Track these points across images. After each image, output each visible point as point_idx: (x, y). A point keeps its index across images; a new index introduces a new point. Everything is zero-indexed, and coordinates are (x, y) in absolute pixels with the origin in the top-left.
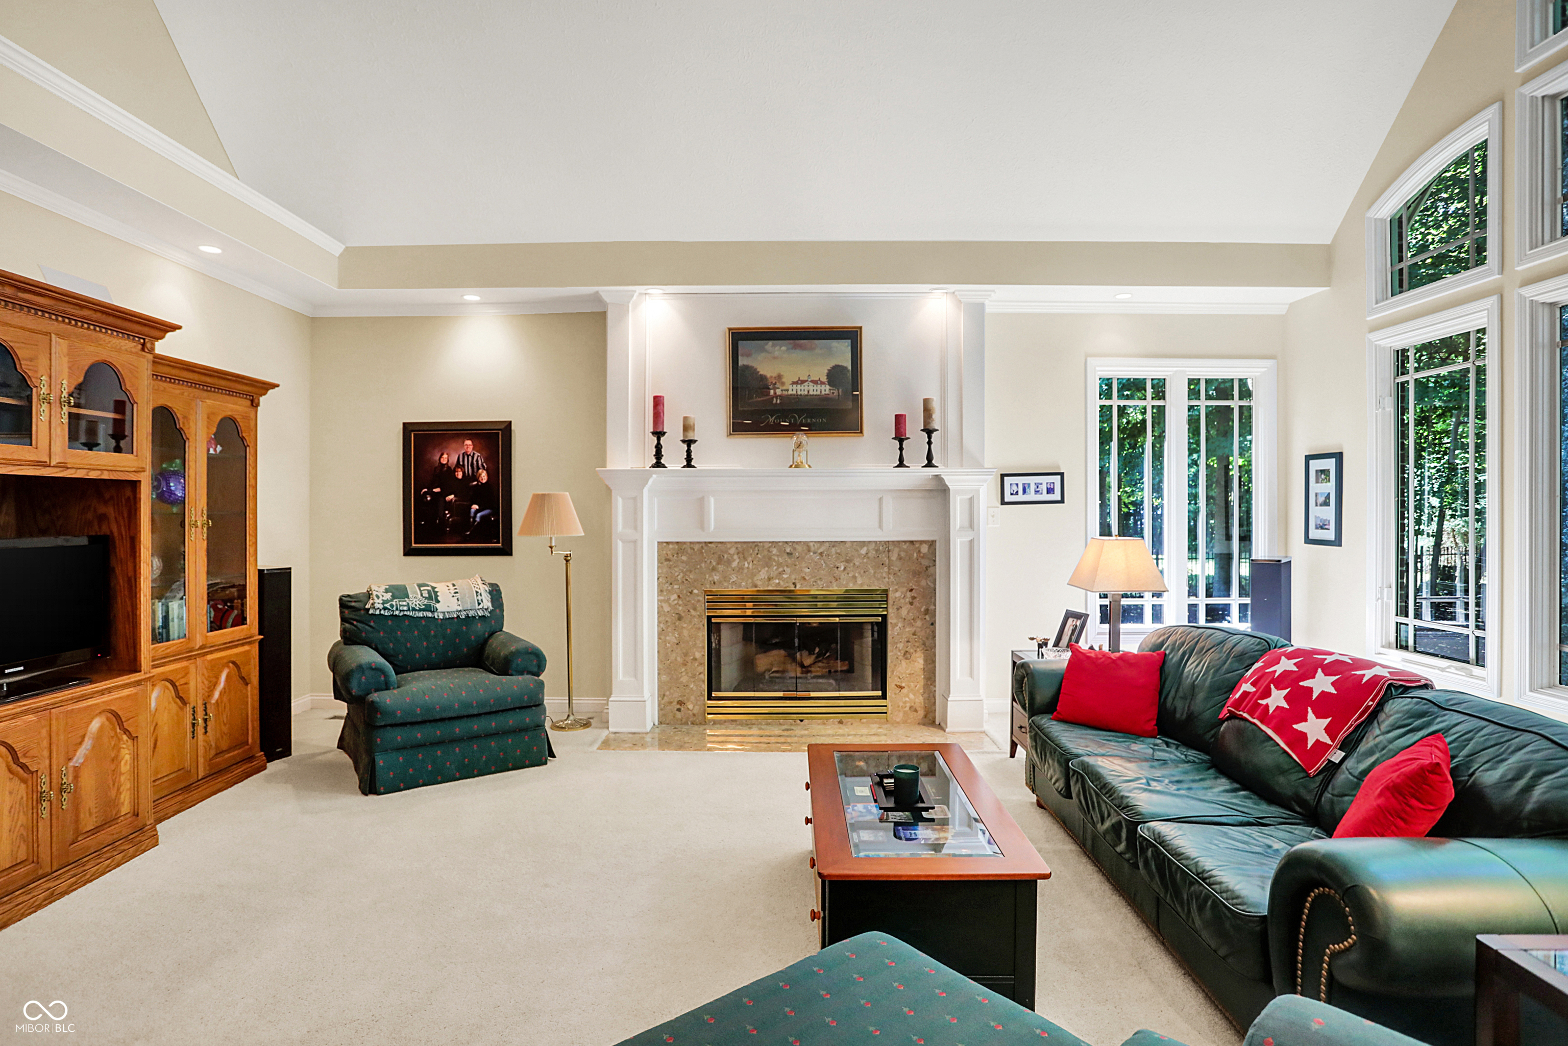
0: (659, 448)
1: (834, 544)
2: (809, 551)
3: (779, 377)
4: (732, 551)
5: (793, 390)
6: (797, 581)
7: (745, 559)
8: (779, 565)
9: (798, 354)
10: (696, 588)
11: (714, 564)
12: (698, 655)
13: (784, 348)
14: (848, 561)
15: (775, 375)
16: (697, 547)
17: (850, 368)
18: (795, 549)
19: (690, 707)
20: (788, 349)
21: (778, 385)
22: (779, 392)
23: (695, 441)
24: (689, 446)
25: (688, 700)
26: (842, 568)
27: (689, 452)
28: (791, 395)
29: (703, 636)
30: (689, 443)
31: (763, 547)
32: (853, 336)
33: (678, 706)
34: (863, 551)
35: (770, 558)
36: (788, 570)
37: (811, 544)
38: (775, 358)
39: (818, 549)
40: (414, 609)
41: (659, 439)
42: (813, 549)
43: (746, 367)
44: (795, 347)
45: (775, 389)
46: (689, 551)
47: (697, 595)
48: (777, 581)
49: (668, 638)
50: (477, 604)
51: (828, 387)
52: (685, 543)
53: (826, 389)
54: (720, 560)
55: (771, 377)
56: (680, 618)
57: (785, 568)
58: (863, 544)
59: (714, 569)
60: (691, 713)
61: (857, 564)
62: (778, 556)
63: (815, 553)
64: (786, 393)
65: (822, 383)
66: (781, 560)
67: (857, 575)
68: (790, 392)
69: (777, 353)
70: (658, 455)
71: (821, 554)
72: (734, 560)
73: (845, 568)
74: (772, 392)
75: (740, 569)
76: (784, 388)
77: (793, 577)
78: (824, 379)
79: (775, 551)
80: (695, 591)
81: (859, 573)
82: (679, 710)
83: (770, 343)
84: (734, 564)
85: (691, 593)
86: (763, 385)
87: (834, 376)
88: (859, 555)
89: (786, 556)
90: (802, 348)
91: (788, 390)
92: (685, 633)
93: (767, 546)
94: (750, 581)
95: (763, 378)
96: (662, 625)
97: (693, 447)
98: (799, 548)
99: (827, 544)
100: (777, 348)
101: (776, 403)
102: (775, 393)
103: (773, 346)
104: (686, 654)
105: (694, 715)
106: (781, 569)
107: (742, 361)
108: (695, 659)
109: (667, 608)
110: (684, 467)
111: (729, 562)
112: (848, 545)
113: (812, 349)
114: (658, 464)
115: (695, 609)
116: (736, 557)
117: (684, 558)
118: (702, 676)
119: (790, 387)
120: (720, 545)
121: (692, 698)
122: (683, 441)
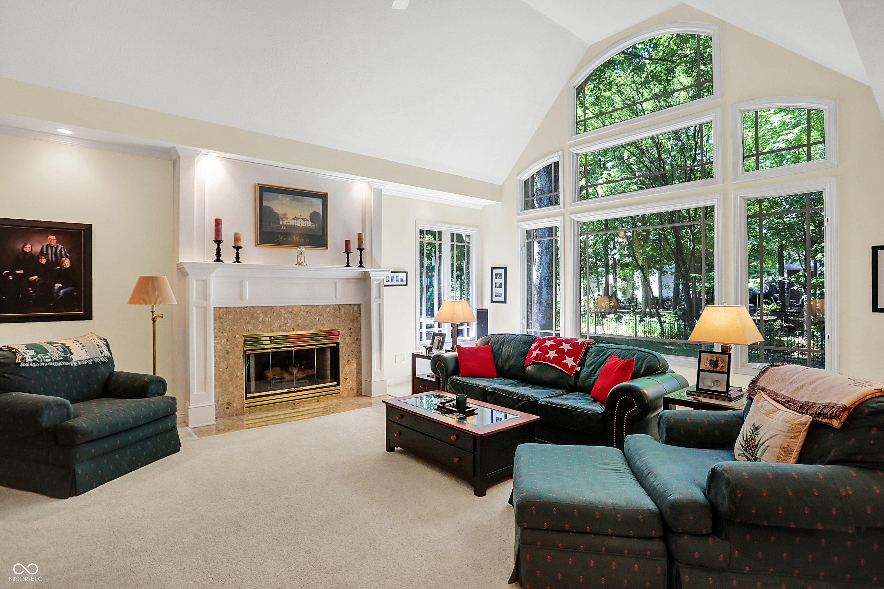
0: (218, 250)
1: (313, 306)
2: (301, 311)
3: (285, 215)
4: (259, 312)
5: (292, 223)
6: (295, 327)
7: (267, 316)
8: (285, 319)
9: (294, 203)
10: (237, 334)
11: (249, 319)
12: (239, 374)
13: (288, 199)
14: (320, 315)
15: (282, 213)
16: (238, 310)
17: (321, 214)
18: (293, 310)
19: (235, 405)
20: (290, 200)
21: (284, 219)
22: (285, 223)
23: (241, 248)
24: (238, 250)
25: (234, 401)
26: (318, 319)
27: (237, 254)
28: (291, 225)
29: (242, 362)
30: (238, 248)
31: (276, 309)
32: (323, 197)
33: (228, 406)
34: (328, 310)
35: (280, 315)
36: (290, 321)
37: (302, 307)
38: (282, 204)
39: (305, 309)
40: (56, 361)
41: (218, 245)
42: (303, 309)
43: (267, 207)
44: (294, 199)
45: (283, 221)
46: (233, 312)
47: (239, 338)
48: (284, 328)
49: (220, 365)
50: (100, 354)
51: (310, 223)
52: (231, 308)
53: (309, 224)
54: (252, 317)
55: (281, 214)
56: (228, 353)
57: (288, 320)
58: (328, 306)
59: (248, 323)
60: (235, 409)
61: (325, 317)
62: (284, 314)
63: (304, 312)
64: (288, 224)
65: (307, 220)
66: (286, 316)
67: (325, 322)
68: (291, 224)
69: (284, 201)
70: (218, 254)
71: (307, 312)
72: (260, 317)
73: (319, 320)
74: (281, 223)
75: (264, 322)
76: (288, 221)
77: (293, 325)
78: (308, 218)
79: (283, 311)
80: (237, 336)
81: (326, 322)
82: (228, 408)
83: (281, 195)
84: (260, 319)
85: (235, 337)
86: (276, 217)
87: (313, 216)
88: (326, 312)
89: (289, 314)
90: (298, 200)
91: (289, 222)
92: (231, 361)
93: (279, 308)
94: (270, 328)
95: (276, 214)
96: (216, 358)
97: (240, 251)
98: (296, 309)
99: (310, 307)
100: (284, 198)
101: (283, 229)
102: (283, 223)
103: (282, 197)
104: (232, 374)
105: (237, 410)
106: (286, 321)
107: (265, 204)
108: (238, 376)
109: (219, 347)
110: (235, 262)
111: (257, 318)
112: (320, 307)
113: (302, 201)
114: (218, 260)
115: (237, 347)
116: (261, 315)
117: (230, 317)
118: (242, 386)
119: (291, 221)
120: (252, 309)
121: (236, 400)
122: (234, 247)
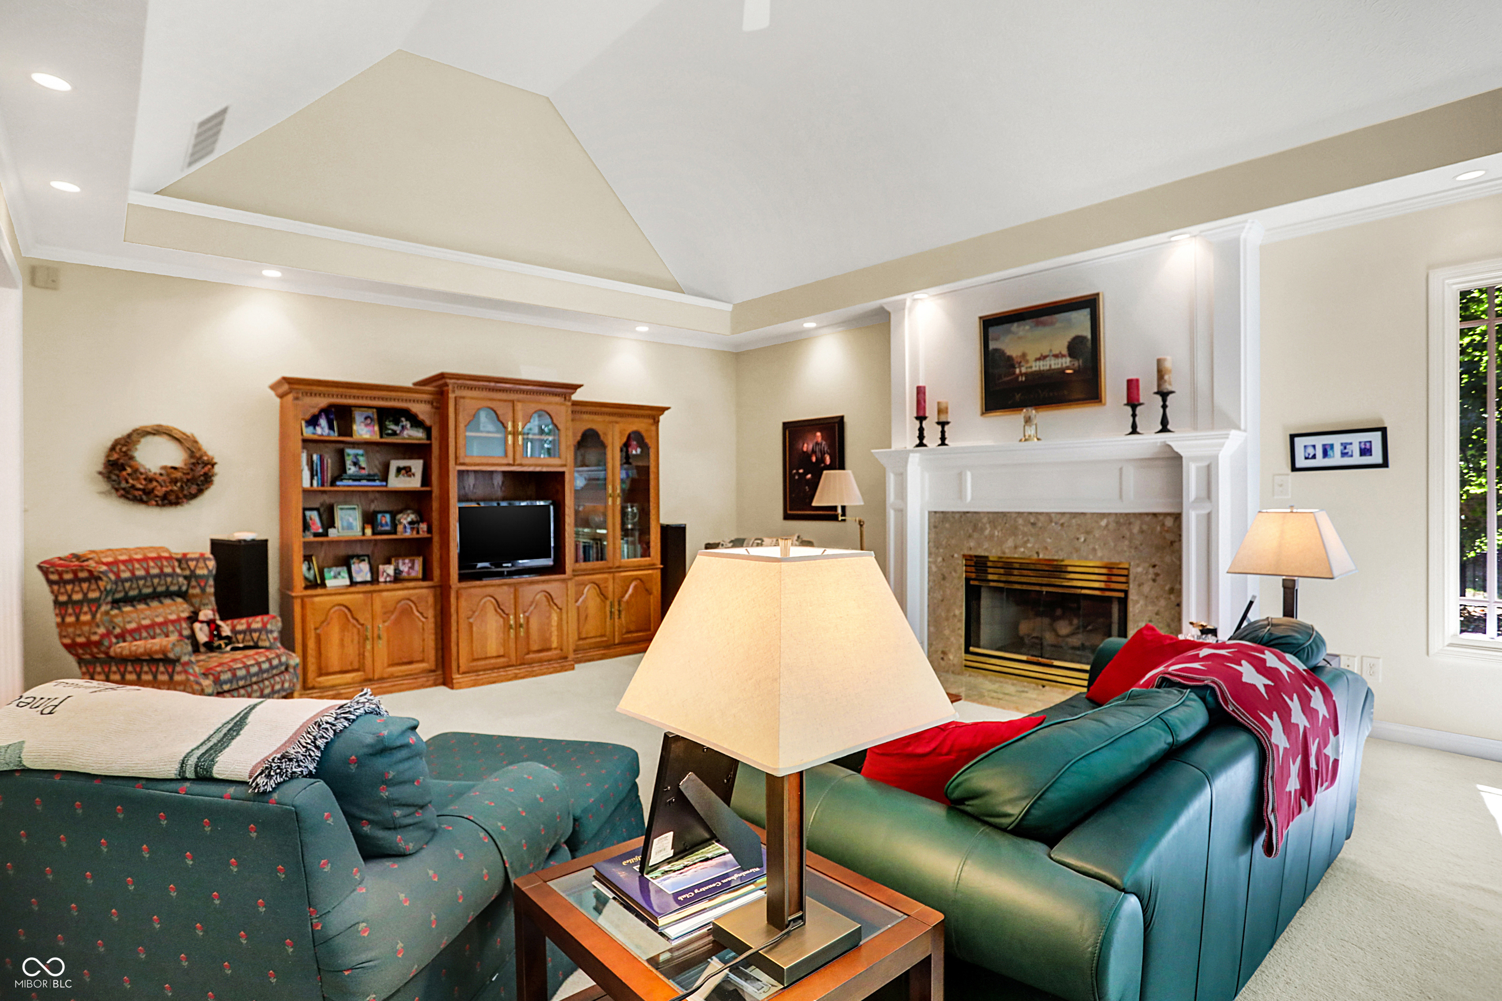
1: (1074, 515)
2: (1051, 521)
3: (1024, 355)
4: (985, 520)
5: (1037, 366)
6: (1040, 551)
7: (995, 528)
8: (1024, 534)
9: (1041, 331)
10: (956, 552)
11: (971, 531)
12: (957, 612)
13: (1027, 327)
14: (1088, 533)
15: (1019, 354)
16: (957, 516)
17: (1089, 336)
18: (1038, 519)
19: (951, 657)
20: (1031, 327)
21: (1023, 364)
22: (1024, 370)
23: (947, 423)
24: (943, 428)
25: (950, 651)
26: (1082, 540)
27: (943, 433)
28: (1035, 371)
29: (962, 595)
30: (943, 425)
31: (1011, 517)
32: (1091, 304)
33: (942, 656)
34: (1103, 523)
35: (1016, 528)
36: (1032, 539)
37: (1053, 515)
38: (1020, 338)
39: (1060, 520)
41: (921, 423)
42: (1054, 519)
43: (996, 350)
44: (1038, 324)
45: (1020, 367)
46: (951, 519)
47: (957, 559)
48: (1022, 550)
49: (935, 595)
51: (1068, 359)
52: (948, 513)
53: (1066, 361)
54: (975, 528)
55: (1017, 357)
56: (944, 578)
57: (1030, 538)
58: (1103, 515)
59: (970, 536)
60: (951, 662)
61: (1097, 535)
62: (1023, 526)
63: (1056, 523)
64: (1029, 370)
65: (1063, 356)
66: (1026, 529)
67: (1097, 547)
68: (1034, 369)
69: (1021, 333)
70: (921, 436)
71: (1062, 525)
72: (986, 529)
73: (1085, 540)
74: (1017, 371)
75: (991, 537)
76: (1029, 365)
77: (1036, 546)
78: (1065, 351)
79: (1020, 521)
80: (956, 555)
81: (1100, 545)
82: (942, 659)
83: (1015, 325)
84: (987, 532)
85: (953, 556)
86: (1010, 363)
87: (1075, 347)
88: (1100, 527)
89: (1030, 527)
90: (1044, 324)
91: (1031, 367)
92: (948, 592)
93: (1014, 516)
94: (999, 549)
95: (1010, 358)
96: (931, 583)
98: (1042, 518)
99: (1068, 516)
100: (1022, 328)
101: (1022, 381)
102: (1020, 371)
103: (1019, 326)
104: (948, 611)
105: (954, 665)
106: (1025, 539)
107: (992, 345)
108: (955, 616)
109: (934, 569)
110: (940, 445)
111: (982, 530)
112: (1088, 516)
113: (1052, 324)
114: (921, 444)
115: (955, 571)
116: (988, 526)
117: (947, 525)
118: (960, 631)
119: (1034, 364)
120: (975, 515)
121: (953, 650)
122: (939, 424)
